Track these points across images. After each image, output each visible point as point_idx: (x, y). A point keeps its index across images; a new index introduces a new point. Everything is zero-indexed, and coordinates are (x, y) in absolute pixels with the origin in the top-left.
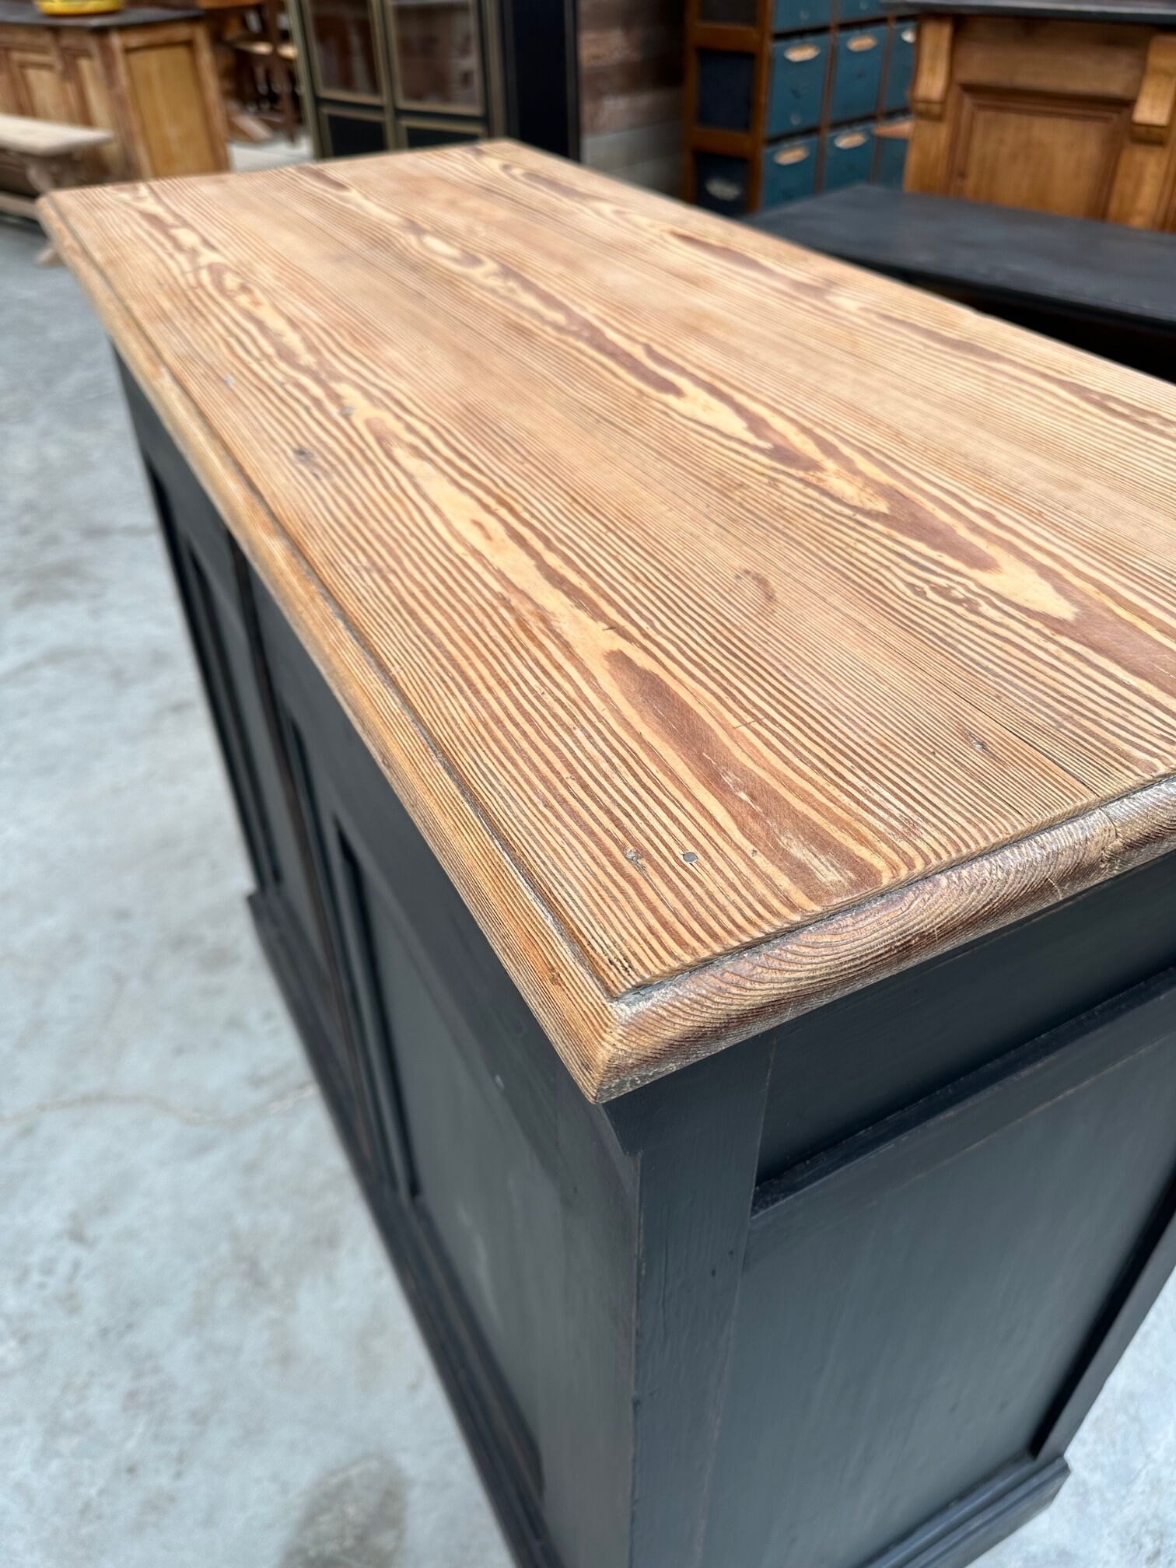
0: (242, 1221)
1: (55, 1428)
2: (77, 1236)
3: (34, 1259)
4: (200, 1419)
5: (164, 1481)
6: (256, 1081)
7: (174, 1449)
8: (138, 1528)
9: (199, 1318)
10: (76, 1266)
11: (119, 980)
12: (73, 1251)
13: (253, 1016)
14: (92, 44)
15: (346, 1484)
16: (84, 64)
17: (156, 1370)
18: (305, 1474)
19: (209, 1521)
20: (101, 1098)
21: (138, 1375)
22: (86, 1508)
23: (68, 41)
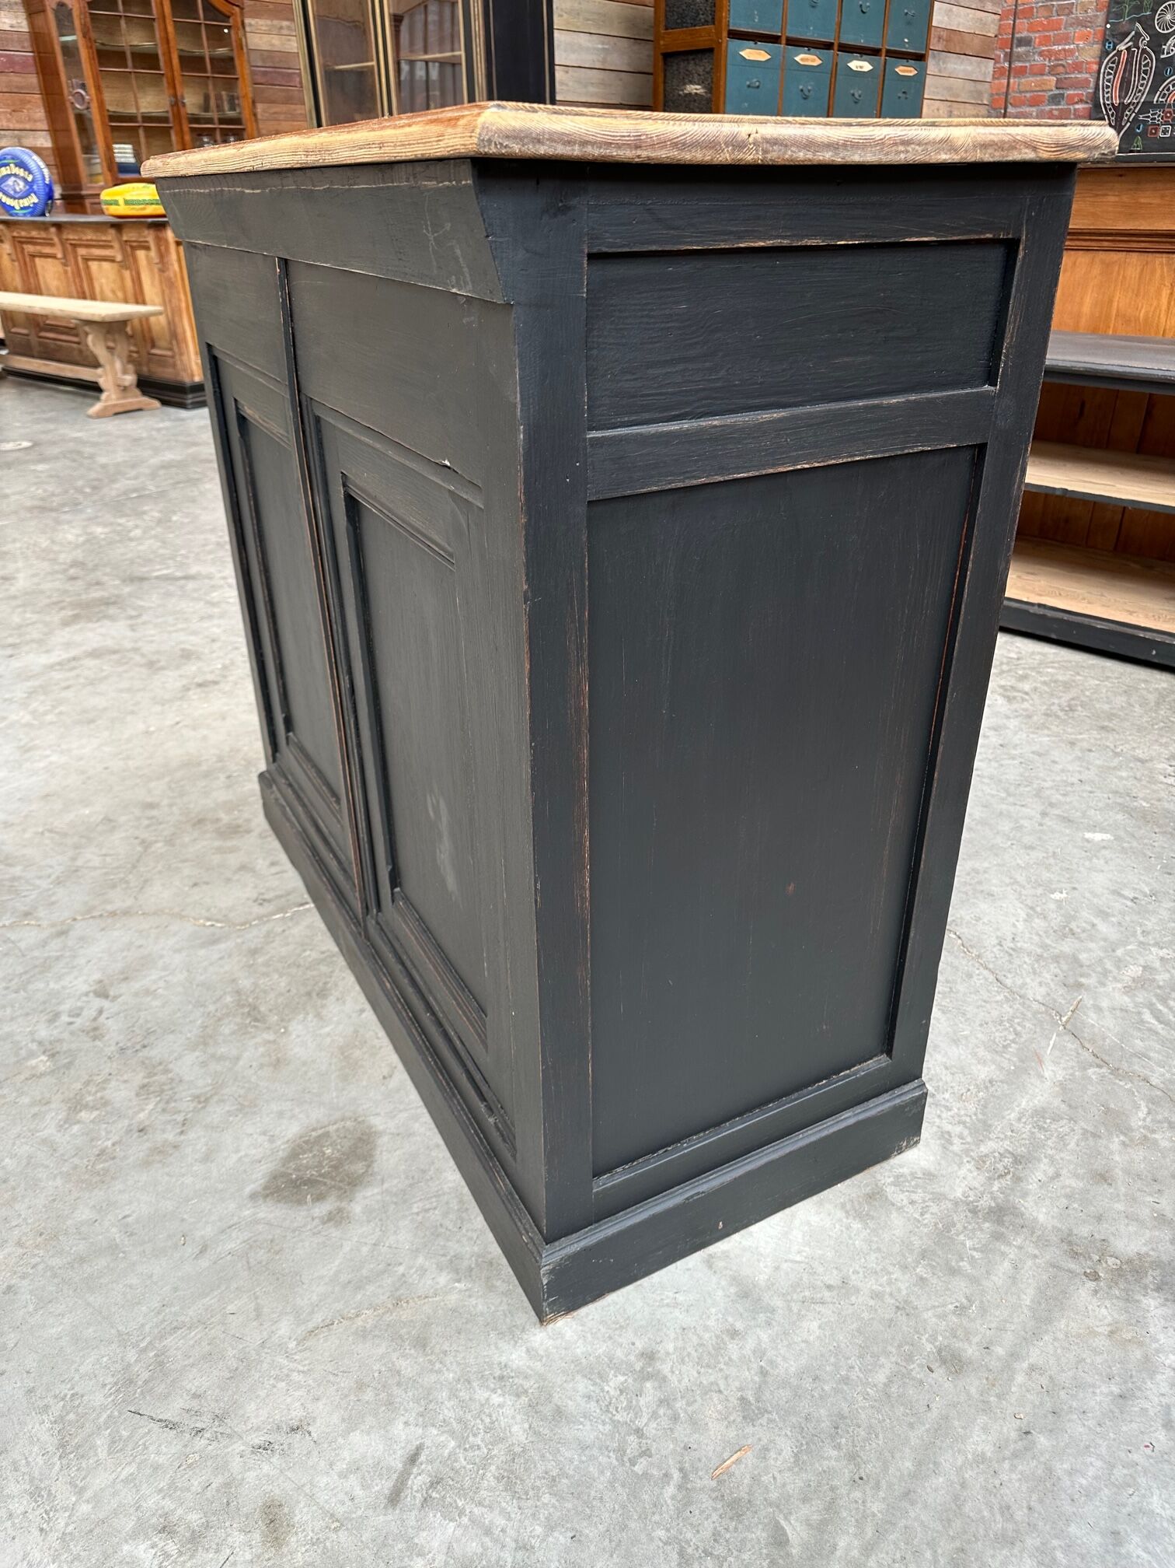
0: (245, 983)
1: (76, 1105)
2: (102, 994)
3: (65, 1007)
4: (203, 1101)
5: (170, 1136)
6: (261, 901)
7: (180, 1118)
8: (146, 1164)
9: (205, 1040)
10: (101, 1012)
11: (146, 845)
12: (98, 1003)
13: (261, 864)
14: (150, 236)
15: (327, 1135)
16: (141, 254)
17: (166, 1071)
18: (292, 1130)
19: (207, 1158)
20: (126, 913)
21: (150, 1075)
22: (102, 1152)
23: (129, 235)
